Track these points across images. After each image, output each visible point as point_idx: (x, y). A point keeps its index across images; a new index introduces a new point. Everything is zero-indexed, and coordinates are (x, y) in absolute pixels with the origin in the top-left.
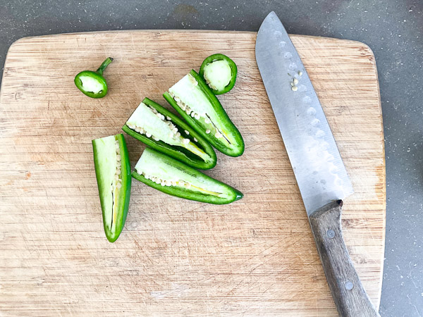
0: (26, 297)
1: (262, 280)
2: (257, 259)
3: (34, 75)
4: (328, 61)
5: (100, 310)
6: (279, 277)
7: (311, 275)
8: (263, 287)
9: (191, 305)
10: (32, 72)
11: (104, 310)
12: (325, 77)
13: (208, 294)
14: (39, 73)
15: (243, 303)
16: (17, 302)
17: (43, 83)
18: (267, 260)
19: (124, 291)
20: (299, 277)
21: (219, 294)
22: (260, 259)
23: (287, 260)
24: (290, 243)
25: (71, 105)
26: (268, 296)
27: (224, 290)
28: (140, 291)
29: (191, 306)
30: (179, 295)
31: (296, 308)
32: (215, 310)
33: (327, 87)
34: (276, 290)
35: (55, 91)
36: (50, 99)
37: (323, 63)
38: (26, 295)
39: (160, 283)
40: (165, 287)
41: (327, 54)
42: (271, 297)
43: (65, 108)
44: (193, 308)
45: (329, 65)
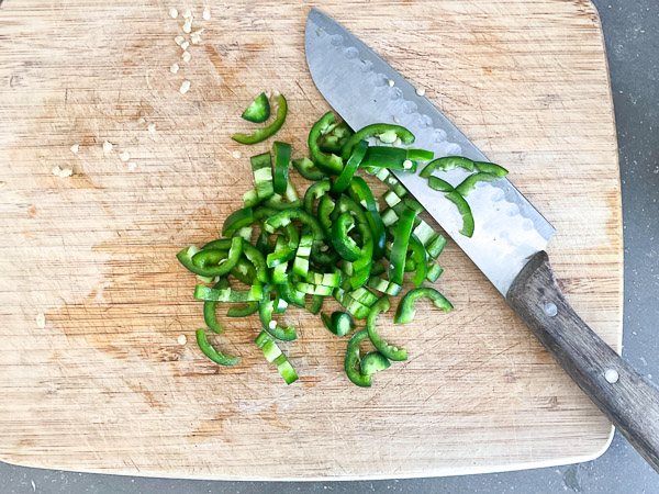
0: (29, 414)
1: (423, 379)
2: (414, 346)
3: (42, 46)
4: (525, 22)
5: (154, 433)
6: (450, 374)
7: (503, 372)
8: (425, 392)
9: (306, 423)
10: (38, 42)
11: (161, 433)
12: (522, 47)
13: (334, 404)
14: (50, 43)
15: (391, 419)
16: (13, 423)
17: (57, 59)
18: (429, 346)
19: (194, 401)
20: (484, 374)
21: (351, 404)
22: (419, 345)
23: (464, 346)
24: (468, 319)
25: (104, 95)
26: (433, 406)
27: (359, 396)
28: (221, 401)
29: (306, 425)
30: (286, 406)
31: (479, 425)
32: (346, 431)
33: (524, 63)
34: (447, 396)
35: (78, 72)
36: (69, 86)
37: (517, 25)
38: (30, 410)
39: (254, 387)
40: (262, 393)
41: (524, 11)
42: (439, 407)
43: (94, 101)
44: (309, 427)
45: (527, 28)
